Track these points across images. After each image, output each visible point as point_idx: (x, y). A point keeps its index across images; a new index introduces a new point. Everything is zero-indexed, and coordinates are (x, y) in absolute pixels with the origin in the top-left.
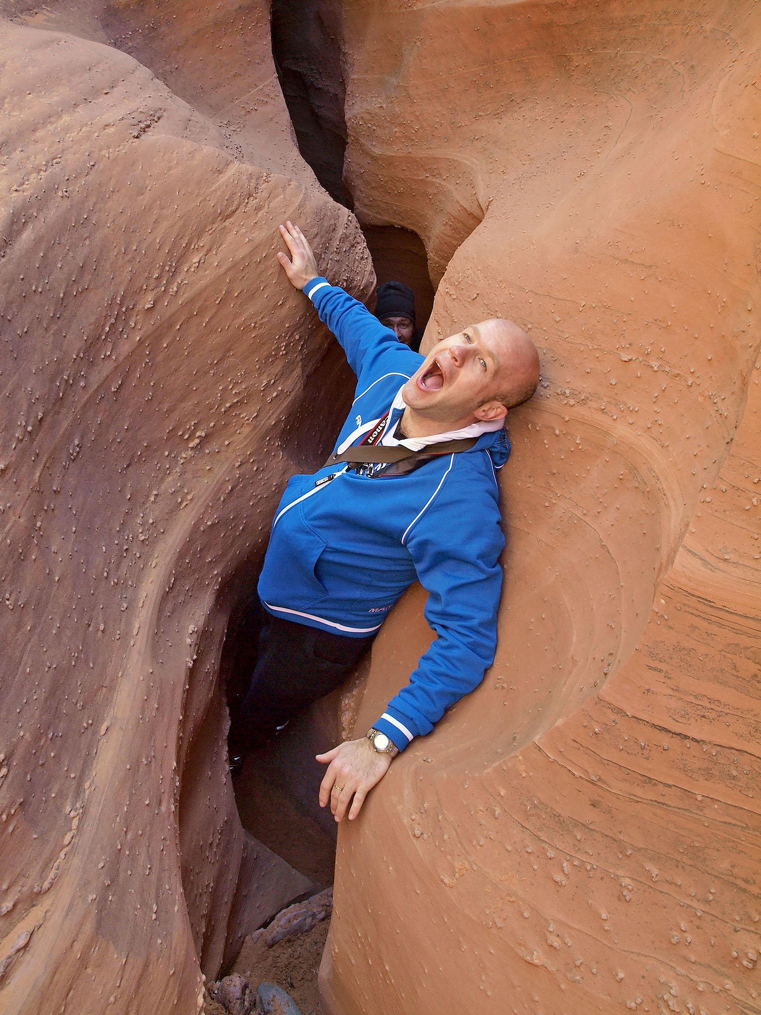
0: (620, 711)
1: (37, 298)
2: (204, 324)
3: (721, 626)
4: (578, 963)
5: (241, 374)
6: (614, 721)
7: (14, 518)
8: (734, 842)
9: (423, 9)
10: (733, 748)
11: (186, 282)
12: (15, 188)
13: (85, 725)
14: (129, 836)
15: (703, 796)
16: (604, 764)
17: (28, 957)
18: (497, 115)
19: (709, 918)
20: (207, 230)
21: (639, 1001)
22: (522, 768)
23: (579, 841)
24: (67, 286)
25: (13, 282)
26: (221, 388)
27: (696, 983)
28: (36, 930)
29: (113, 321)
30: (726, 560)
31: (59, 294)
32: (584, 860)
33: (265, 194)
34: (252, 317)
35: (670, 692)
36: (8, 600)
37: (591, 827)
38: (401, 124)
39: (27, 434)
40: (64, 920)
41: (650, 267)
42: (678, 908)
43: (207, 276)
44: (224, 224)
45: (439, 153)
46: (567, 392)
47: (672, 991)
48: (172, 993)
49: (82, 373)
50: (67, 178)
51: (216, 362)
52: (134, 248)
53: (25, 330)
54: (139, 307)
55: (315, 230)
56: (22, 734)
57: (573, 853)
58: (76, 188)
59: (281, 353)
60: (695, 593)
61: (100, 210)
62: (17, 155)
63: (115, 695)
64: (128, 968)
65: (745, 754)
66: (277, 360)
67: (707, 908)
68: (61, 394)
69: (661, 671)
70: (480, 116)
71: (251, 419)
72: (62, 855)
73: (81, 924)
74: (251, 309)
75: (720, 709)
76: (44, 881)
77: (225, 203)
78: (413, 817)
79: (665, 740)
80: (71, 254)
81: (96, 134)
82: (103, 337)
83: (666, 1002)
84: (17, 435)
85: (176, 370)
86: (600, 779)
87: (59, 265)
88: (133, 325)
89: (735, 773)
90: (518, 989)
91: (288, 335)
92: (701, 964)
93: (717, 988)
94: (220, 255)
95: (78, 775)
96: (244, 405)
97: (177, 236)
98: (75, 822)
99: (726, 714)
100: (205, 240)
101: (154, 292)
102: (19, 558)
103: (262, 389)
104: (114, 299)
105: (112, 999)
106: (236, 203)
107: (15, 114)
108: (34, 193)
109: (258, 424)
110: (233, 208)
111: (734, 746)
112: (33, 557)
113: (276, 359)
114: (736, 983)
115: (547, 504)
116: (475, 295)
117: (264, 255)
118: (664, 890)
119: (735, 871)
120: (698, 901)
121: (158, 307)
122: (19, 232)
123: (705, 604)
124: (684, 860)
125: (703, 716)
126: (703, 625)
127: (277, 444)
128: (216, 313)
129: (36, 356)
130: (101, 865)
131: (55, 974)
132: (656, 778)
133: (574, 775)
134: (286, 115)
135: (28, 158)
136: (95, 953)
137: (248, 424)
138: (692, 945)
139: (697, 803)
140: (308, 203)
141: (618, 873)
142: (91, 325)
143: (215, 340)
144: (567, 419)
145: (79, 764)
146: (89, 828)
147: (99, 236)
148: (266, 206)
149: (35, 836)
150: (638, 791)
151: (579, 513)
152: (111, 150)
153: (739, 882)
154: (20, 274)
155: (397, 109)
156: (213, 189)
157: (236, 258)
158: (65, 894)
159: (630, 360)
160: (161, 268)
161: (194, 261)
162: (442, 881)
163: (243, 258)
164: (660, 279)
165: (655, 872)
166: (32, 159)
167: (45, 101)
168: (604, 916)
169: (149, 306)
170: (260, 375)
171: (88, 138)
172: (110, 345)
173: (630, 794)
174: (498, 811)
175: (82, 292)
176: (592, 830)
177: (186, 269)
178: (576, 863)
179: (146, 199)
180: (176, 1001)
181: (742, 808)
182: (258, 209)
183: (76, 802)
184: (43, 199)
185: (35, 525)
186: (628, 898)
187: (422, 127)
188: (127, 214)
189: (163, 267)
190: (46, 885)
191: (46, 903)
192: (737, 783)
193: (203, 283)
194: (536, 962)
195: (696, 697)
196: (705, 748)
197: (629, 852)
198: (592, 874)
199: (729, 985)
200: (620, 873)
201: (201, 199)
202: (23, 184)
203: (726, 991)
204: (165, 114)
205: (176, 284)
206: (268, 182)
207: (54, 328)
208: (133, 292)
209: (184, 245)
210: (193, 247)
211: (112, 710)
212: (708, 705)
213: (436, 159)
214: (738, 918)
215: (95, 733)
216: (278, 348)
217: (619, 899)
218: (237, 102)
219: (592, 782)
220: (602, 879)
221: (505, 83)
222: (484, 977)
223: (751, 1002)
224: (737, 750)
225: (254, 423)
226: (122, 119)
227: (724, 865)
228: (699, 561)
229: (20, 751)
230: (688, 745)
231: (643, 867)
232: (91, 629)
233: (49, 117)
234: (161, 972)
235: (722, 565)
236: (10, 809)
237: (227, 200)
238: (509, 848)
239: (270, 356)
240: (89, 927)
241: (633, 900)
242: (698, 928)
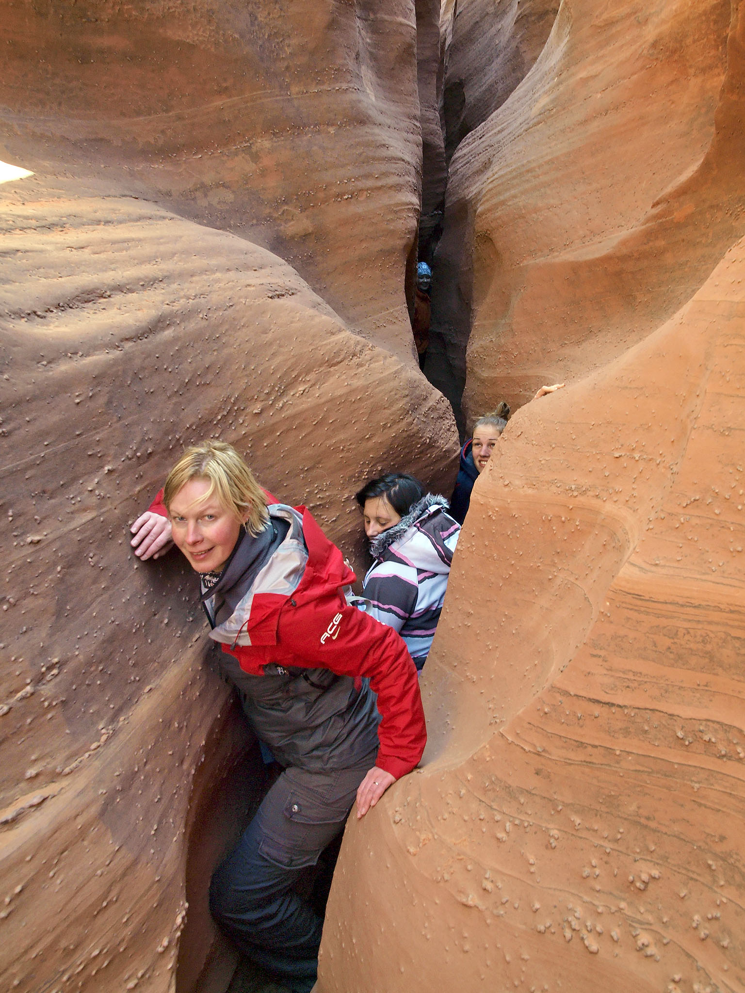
0: (566, 693)
1: (166, 375)
2: (300, 437)
3: (648, 613)
4: (504, 900)
5: (326, 484)
6: (560, 702)
7: (110, 507)
8: (641, 786)
9: (528, 265)
10: (648, 709)
11: (291, 403)
12: (167, 302)
13: (132, 678)
14: (147, 767)
15: (621, 751)
16: (549, 737)
17: (38, 814)
18: (579, 343)
19: (615, 853)
20: (314, 370)
21: (548, 924)
22: (487, 754)
23: (523, 804)
24: (193, 376)
25: (149, 356)
26: (307, 490)
27: (597, 906)
28: (50, 797)
29: (225, 413)
30: (656, 565)
31: (185, 379)
32: (524, 819)
33: (368, 357)
34: (341, 441)
35: (605, 672)
36: (91, 558)
37: (533, 792)
38: (504, 352)
39: (135, 457)
40: (74, 798)
41: (642, 388)
42: (593, 849)
43: (308, 402)
44: (329, 369)
45: (530, 373)
46: (573, 487)
47: (576, 915)
48: (153, 896)
49: (192, 440)
50: (209, 308)
51: (306, 469)
52: (253, 368)
53: (152, 391)
54: (248, 410)
55: (407, 392)
56: (77, 653)
57: (516, 815)
58: (215, 316)
59: (363, 477)
60: (632, 592)
61: (230, 336)
62: (175, 286)
63: (165, 672)
64: (120, 855)
65: (657, 712)
66: (360, 482)
67: (615, 846)
68: (171, 447)
69: (600, 656)
70: (566, 344)
71: (330, 521)
72: (87, 755)
73: (88, 806)
74: (342, 436)
75: (641, 679)
76: (67, 767)
77: (333, 354)
78: (397, 809)
79: (597, 710)
80: (200, 356)
81: (239, 288)
82: (215, 422)
83: (569, 923)
84: (127, 453)
85: (272, 466)
86: (544, 751)
87: (189, 361)
88: (241, 421)
89: (646, 728)
90: (453, 930)
91: (372, 464)
92: (603, 892)
93: (613, 909)
94: (322, 390)
95: (117, 707)
96: (325, 509)
97: (289, 368)
98: (104, 738)
99: (646, 682)
100: (311, 377)
101: (263, 403)
102: (108, 536)
103: (343, 500)
104: (229, 398)
105: (99, 872)
106: (342, 357)
107: (180, 263)
108: (180, 309)
109: (335, 527)
110: (339, 359)
111: (648, 706)
112: (120, 542)
113: (359, 480)
114: (630, 904)
115: (550, 577)
116: (520, 433)
117: (359, 398)
118: (584, 836)
119: (641, 811)
120: (609, 841)
121: (264, 415)
122: (163, 329)
123: (637, 599)
124: (602, 810)
125: (628, 687)
126: (634, 615)
127: (351, 550)
128: (312, 431)
129: (156, 412)
130: (117, 773)
131: (55, 833)
132: (586, 742)
133: (525, 750)
134: (411, 336)
135: (183, 289)
136: (93, 833)
137: (327, 525)
138: (599, 878)
139: (616, 757)
140: (404, 373)
141: (549, 826)
142: (206, 410)
143: (308, 452)
144: (571, 507)
145: (120, 702)
146: (114, 747)
147: (226, 351)
148: (367, 365)
149: (68, 731)
150: (572, 755)
151: (572, 579)
152: (248, 300)
153: (643, 821)
154: (157, 354)
155: (503, 341)
156: (325, 342)
157: (336, 394)
158: (81, 781)
159: (620, 456)
160: (271, 387)
161: (300, 389)
162: (408, 851)
163: (340, 396)
164: (647, 395)
165: (578, 821)
166: (186, 290)
167: (206, 262)
168: (532, 861)
169: (257, 411)
170: (343, 489)
171: (231, 289)
172: (220, 431)
173: (566, 759)
174: (463, 792)
175: (204, 385)
176: (533, 794)
177: (292, 394)
178: (517, 822)
179: (270, 336)
180: (155, 905)
181: (649, 756)
182: (360, 365)
183: (109, 725)
184: (187, 315)
185: (128, 522)
186: (553, 845)
187: (520, 353)
188: (251, 343)
189: (274, 387)
190: (67, 770)
191: (64, 783)
192: (648, 736)
193: (304, 406)
194: (470, 903)
195: (624, 673)
196: (626, 711)
197: (560, 808)
198: (528, 830)
199: (623, 905)
200: (550, 826)
201: (313, 347)
202: (174, 302)
203: (620, 910)
204: (299, 293)
205: (282, 402)
206: (372, 350)
207: (175, 400)
208: (246, 398)
209: (294, 376)
210: (300, 379)
211: (159, 680)
212: (633, 678)
213: (528, 377)
214: (638, 850)
215: (139, 689)
216: (362, 472)
217: (547, 847)
218: (369, 318)
219: (538, 754)
220: (535, 833)
221: (587, 319)
222: (426, 925)
223: (639, 917)
224: (651, 710)
225: (332, 525)
226: (262, 284)
227: (633, 808)
228: (637, 569)
229: (72, 665)
230: (614, 711)
231: (569, 819)
232: (156, 617)
233: (205, 271)
234: (146, 874)
235: (654, 569)
236: (52, 701)
237: (335, 353)
238: (466, 818)
239: (353, 476)
240: (94, 810)
241: (558, 847)
242: (606, 863)
